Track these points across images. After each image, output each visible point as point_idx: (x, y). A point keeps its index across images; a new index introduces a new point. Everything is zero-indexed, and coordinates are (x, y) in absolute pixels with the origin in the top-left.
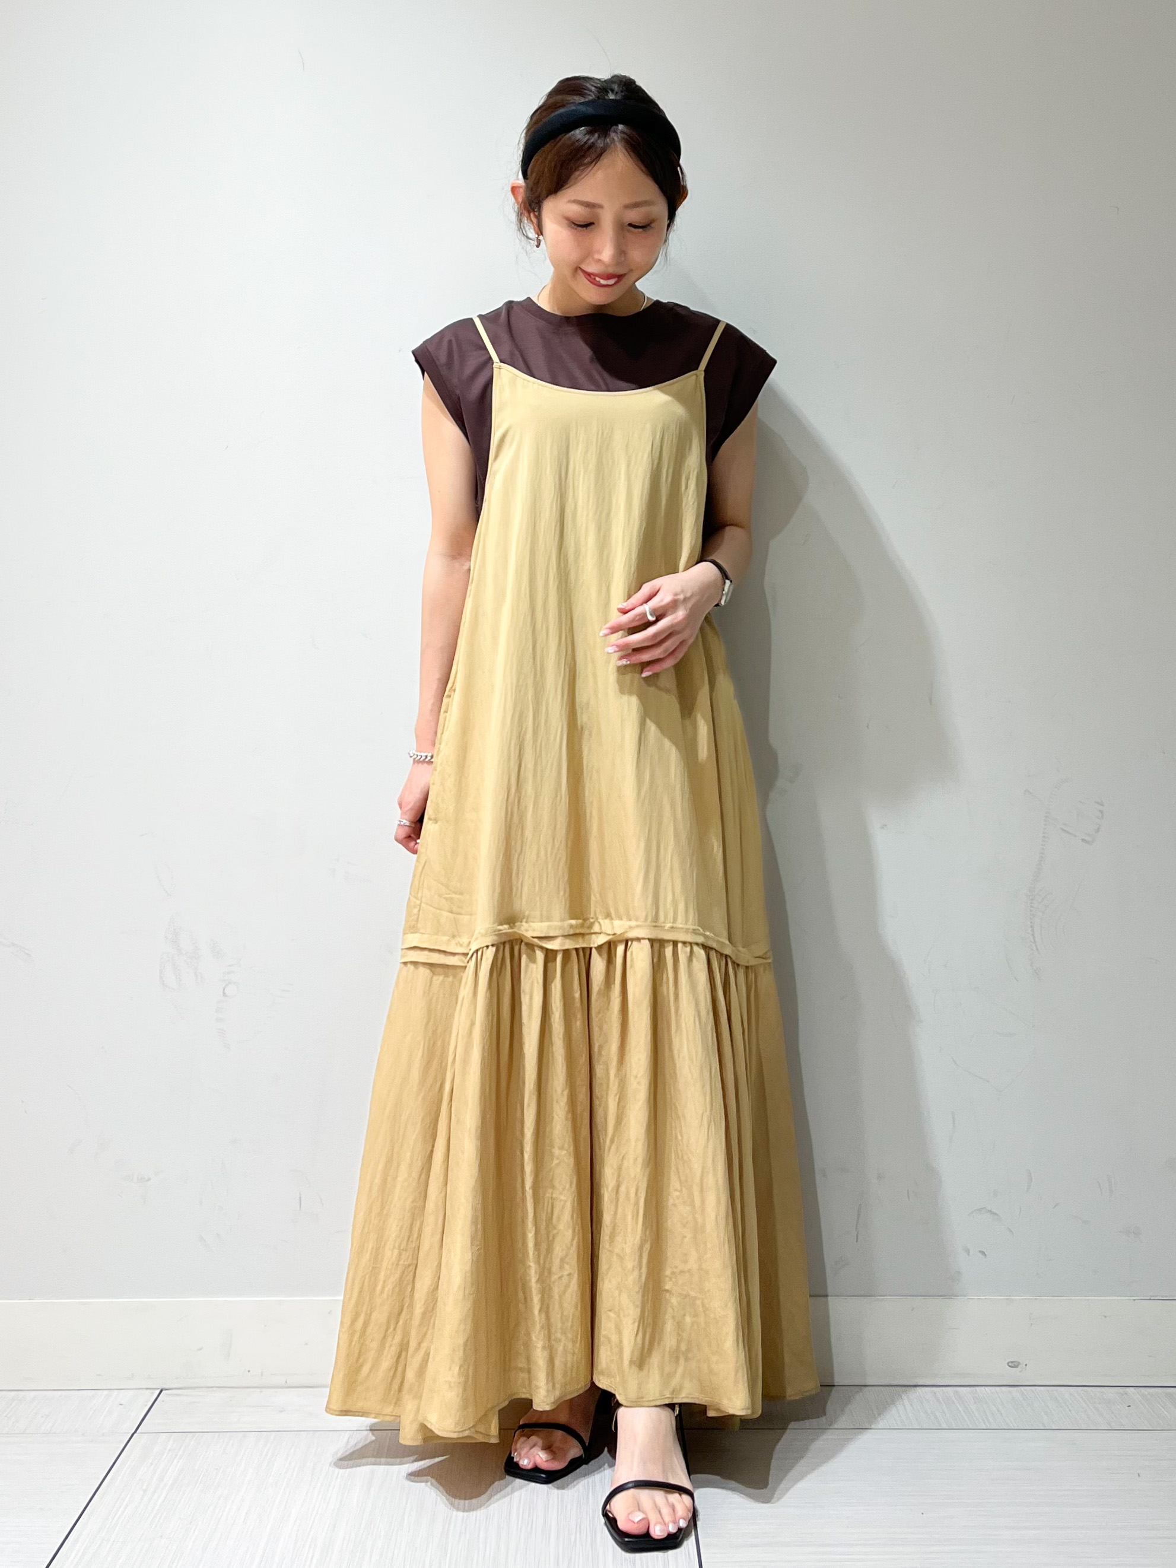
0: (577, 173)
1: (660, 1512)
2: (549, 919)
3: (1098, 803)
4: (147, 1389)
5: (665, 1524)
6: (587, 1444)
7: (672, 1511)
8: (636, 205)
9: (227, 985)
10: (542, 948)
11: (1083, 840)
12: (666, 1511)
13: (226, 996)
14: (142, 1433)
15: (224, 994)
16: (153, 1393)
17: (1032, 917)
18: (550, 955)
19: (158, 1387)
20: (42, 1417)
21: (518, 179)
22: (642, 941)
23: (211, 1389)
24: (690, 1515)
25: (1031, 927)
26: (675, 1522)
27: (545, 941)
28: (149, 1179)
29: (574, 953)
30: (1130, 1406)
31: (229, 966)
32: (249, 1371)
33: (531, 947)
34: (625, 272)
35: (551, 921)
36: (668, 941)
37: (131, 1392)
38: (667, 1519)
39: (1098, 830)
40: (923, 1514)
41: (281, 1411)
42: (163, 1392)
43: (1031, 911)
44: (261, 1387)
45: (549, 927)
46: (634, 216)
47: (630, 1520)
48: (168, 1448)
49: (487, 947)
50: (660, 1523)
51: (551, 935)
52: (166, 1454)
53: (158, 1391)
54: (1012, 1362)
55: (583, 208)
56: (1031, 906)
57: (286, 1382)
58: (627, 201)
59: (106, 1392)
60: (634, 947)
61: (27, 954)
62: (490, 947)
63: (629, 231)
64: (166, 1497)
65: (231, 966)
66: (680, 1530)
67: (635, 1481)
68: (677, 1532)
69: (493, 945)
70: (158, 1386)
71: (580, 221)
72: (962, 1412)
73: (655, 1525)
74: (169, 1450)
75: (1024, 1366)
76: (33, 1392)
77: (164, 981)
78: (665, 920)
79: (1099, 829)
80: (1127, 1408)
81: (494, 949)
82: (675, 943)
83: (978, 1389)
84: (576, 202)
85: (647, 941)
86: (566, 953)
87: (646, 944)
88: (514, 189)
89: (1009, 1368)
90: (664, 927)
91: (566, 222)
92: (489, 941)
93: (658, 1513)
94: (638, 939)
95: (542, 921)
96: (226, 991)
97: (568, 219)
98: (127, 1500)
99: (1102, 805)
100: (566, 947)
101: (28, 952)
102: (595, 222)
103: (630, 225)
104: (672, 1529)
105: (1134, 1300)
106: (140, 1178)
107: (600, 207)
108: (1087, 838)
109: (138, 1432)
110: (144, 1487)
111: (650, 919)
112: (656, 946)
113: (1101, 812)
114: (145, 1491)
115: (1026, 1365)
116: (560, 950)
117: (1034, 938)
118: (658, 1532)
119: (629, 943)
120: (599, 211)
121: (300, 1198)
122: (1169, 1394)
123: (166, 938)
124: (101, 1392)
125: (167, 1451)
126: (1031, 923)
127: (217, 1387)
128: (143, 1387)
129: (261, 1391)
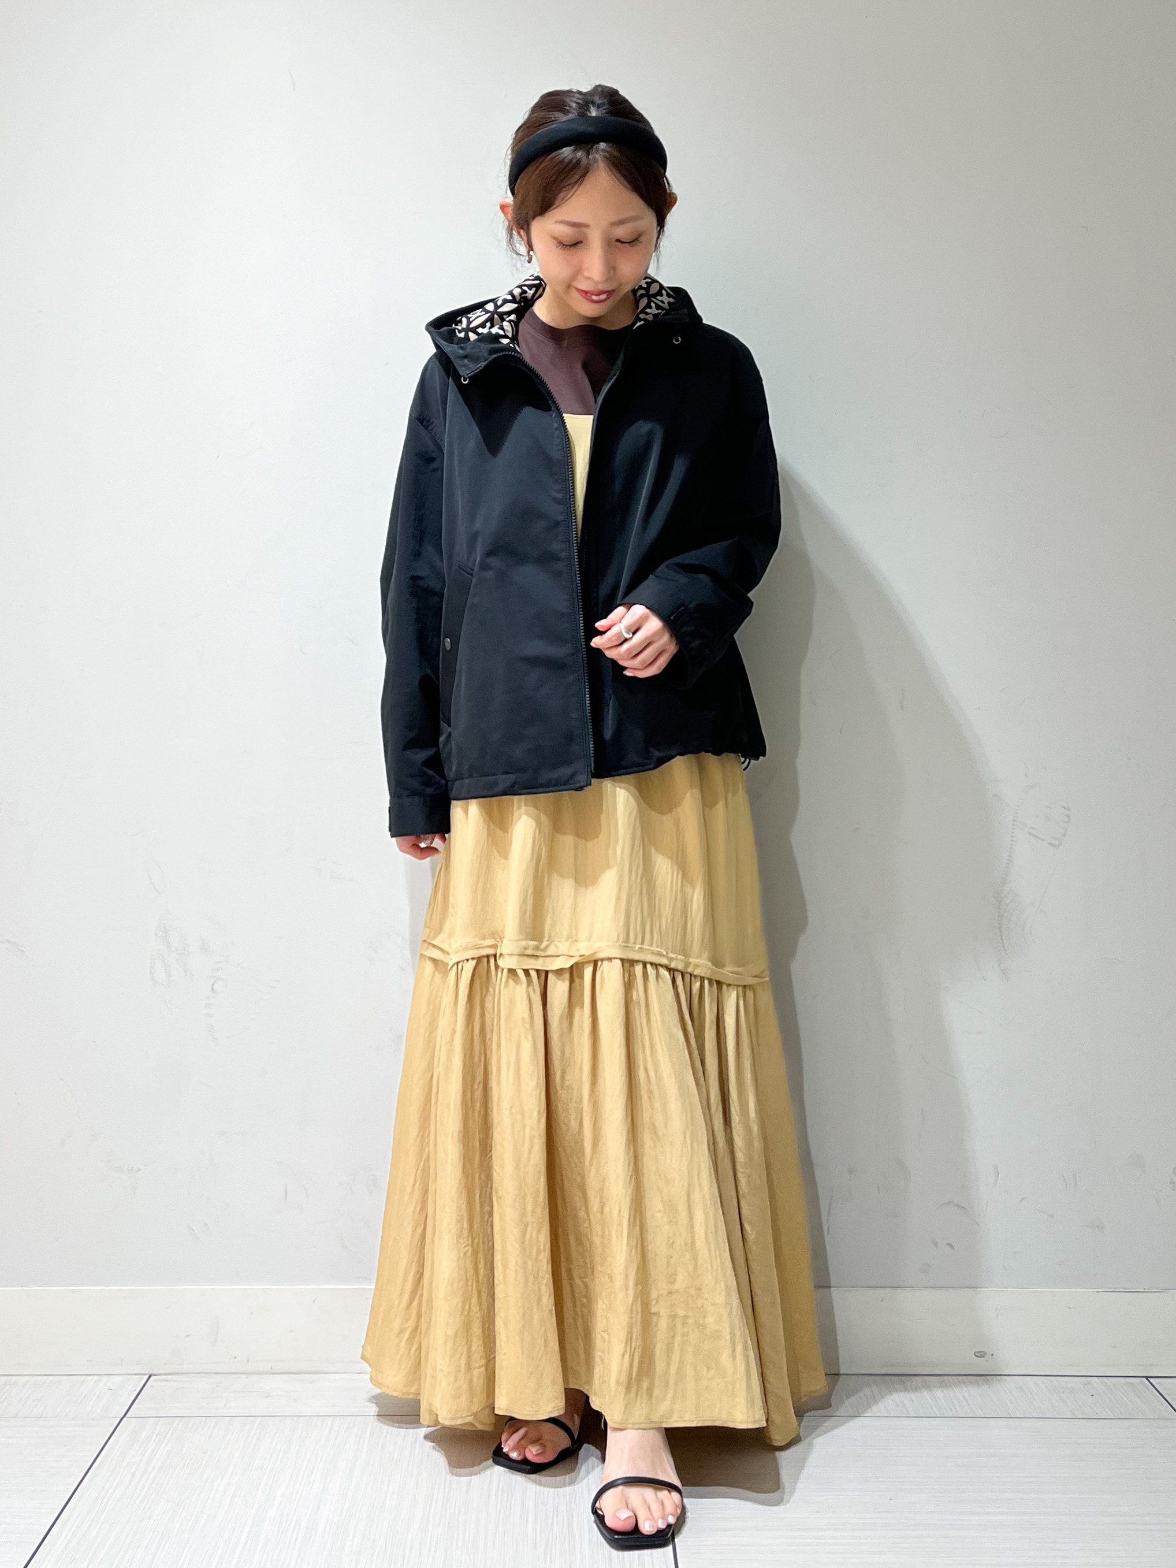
0: (562, 195)
1: (649, 1508)
3: (1064, 807)
4: (136, 1374)
5: (653, 1519)
6: (576, 1437)
7: (661, 1506)
8: (621, 222)
9: (215, 981)
11: (1050, 844)
12: (655, 1507)
13: (215, 992)
14: (130, 1417)
15: (213, 989)
16: (142, 1379)
17: (999, 918)
20: (34, 1401)
21: (507, 197)
22: (613, 960)
23: (199, 1375)
24: (679, 1511)
25: (999, 928)
26: (664, 1517)
28: (139, 1170)
30: (1093, 1395)
31: (218, 962)
32: (235, 1358)
34: (614, 288)
36: (638, 961)
37: (121, 1377)
38: (656, 1514)
39: (1064, 835)
40: (891, 1499)
41: (267, 1397)
42: (152, 1377)
43: (999, 912)
44: (247, 1373)
46: (621, 232)
47: (616, 1517)
48: (157, 1432)
50: (648, 1519)
52: (154, 1438)
53: (147, 1377)
54: (978, 1352)
55: (570, 228)
56: (999, 908)
57: (272, 1368)
58: (614, 218)
59: (96, 1378)
60: (604, 968)
61: (22, 950)
63: (616, 246)
64: (154, 1480)
65: (219, 962)
66: (669, 1526)
67: (626, 1478)
68: (666, 1528)
70: (147, 1372)
71: (567, 242)
72: (929, 1400)
73: (644, 1521)
74: (158, 1434)
75: (990, 1356)
76: (25, 1377)
77: (154, 977)
78: (635, 940)
79: (1065, 833)
80: (1091, 1397)
82: (645, 964)
83: (945, 1378)
84: (561, 222)
85: (619, 961)
87: (618, 962)
88: (503, 207)
89: (976, 1358)
90: (635, 947)
91: (554, 240)
92: (469, 954)
93: (647, 1509)
94: (610, 959)
96: (215, 987)
97: (555, 238)
98: (116, 1482)
99: (1069, 810)
101: (21, 948)
102: (583, 240)
103: (618, 240)
104: (662, 1525)
105: (1098, 1292)
106: (130, 1168)
107: (587, 226)
108: (1056, 843)
109: (127, 1415)
110: (133, 1470)
111: (621, 939)
112: (627, 965)
113: (1068, 816)
114: (133, 1474)
115: (992, 1355)
117: (1002, 939)
118: (647, 1528)
119: (599, 963)
120: (585, 229)
121: (286, 1189)
122: (1132, 1384)
123: (156, 935)
124: (91, 1377)
125: (155, 1435)
126: (999, 924)
127: (204, 1373)
128: (132, 1373)
129: (247, 1378)
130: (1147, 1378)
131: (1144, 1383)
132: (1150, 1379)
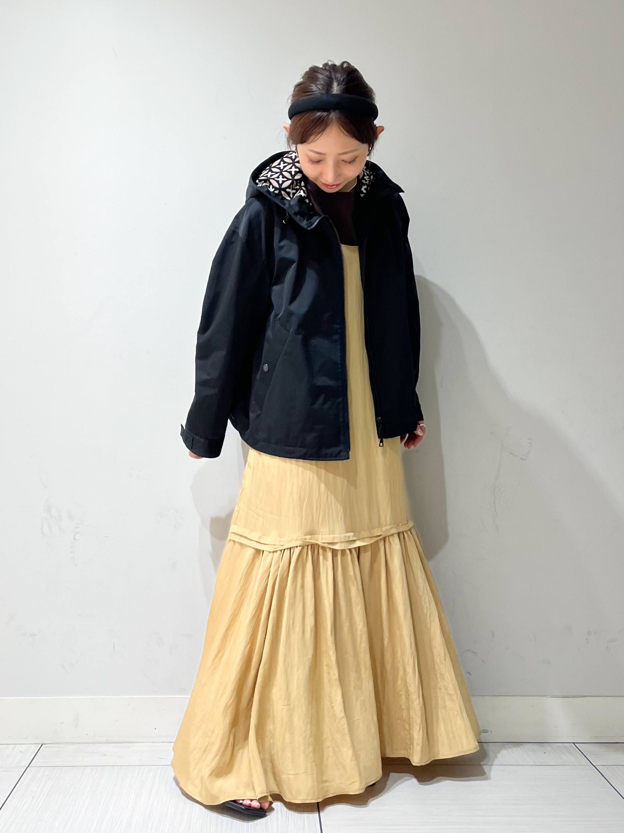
2: (333, 533)
3: (529, 439)
4: (34, 744)
9: (76, 534)
10: (330, 548)
11: (521, 458)
13: (76, 540)
14: (31, 767)
15: (74, 539)
16: (37, 746)
17: (494, 498)
18: (334, 552)
19: (40, 743)
23: (67, 744)
25: (494, 503)
27: (333, 545)
28: (36, 635)
29: (348, 551)
31: (77, 524)
32: (87, 735)
33: (324, 548)
35: (334, 534)
37: (26, 746)
39: (528, 454)
40: (437, 809)
41: (104, 756)
42: (43, 745)
43: (494, 495)
44: (93, 743)
45: (334, 538)
46: (346, 157)
48: (46, 774)
49: (297, 547)
51: (335, 541)
52: (44, 778)
53: (40, 745)
55: (316, 154)
56: (494, 493)
57: (107, 740)
58: (342, 150)
59: (13, 746)
62: (298, 547)
63: (341, 164)
64: (44, 800)
69: (300, 546)
71: (314, 160)
74: (46, 776)
75: (490, 732)
77: (43, 532)
81: (301, 548)
84: (311, 151)
86: (343, 552)
92: (298, 543)
95: (329, 534)
96: (76, 537)
97: (310, 159)
98: (24, 801)
99: (531, 440)
100: (343, 548)
102: (323, 161)
103: (343, 161)
106: (31, 634)
107: (325, 154)
108: (524, 457)
109: (30, 766)
110: (33, 795)
113: (530, 443)
114: (33, 797)
115: (491, 731)
116: (339, 550)
117: (495, 509)
120: (324, 156)
121: (114, 645)
122: (565, 747)
123: (44, 509)
124: (10, 745)
125: (45, 776)
126: (494, 501)
127: (71, 743)
128: (32, 743)
129: (94, 745)
130: (574, 743)
131: (572, 746)
132: (576, 744)
